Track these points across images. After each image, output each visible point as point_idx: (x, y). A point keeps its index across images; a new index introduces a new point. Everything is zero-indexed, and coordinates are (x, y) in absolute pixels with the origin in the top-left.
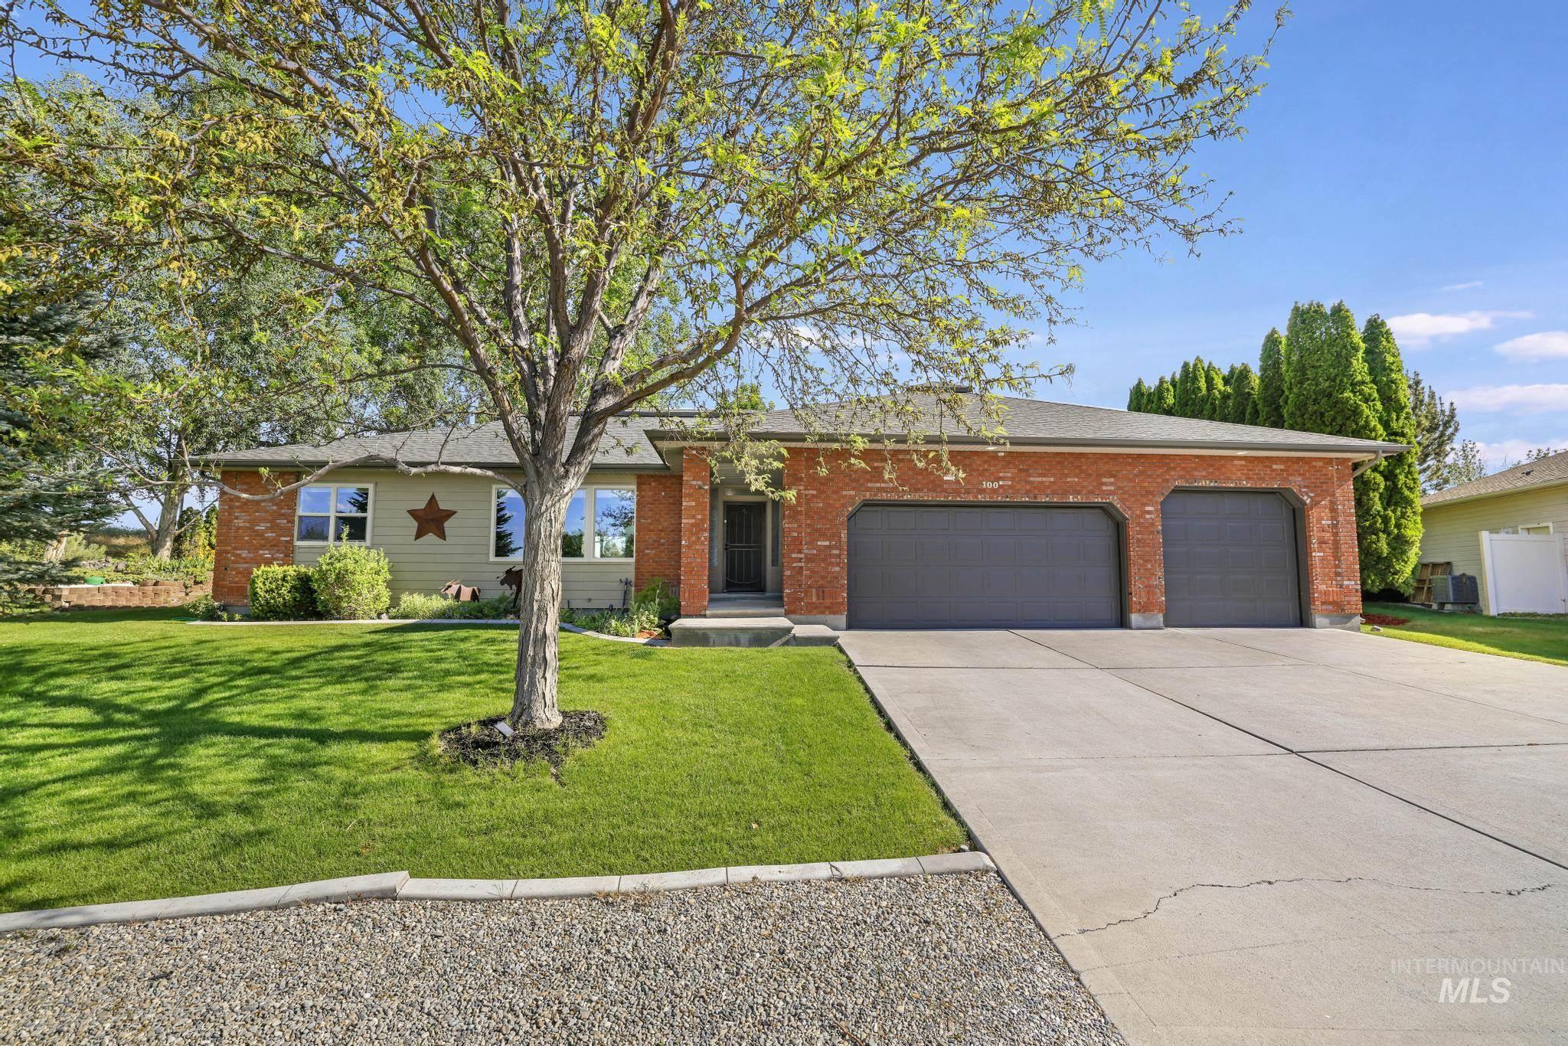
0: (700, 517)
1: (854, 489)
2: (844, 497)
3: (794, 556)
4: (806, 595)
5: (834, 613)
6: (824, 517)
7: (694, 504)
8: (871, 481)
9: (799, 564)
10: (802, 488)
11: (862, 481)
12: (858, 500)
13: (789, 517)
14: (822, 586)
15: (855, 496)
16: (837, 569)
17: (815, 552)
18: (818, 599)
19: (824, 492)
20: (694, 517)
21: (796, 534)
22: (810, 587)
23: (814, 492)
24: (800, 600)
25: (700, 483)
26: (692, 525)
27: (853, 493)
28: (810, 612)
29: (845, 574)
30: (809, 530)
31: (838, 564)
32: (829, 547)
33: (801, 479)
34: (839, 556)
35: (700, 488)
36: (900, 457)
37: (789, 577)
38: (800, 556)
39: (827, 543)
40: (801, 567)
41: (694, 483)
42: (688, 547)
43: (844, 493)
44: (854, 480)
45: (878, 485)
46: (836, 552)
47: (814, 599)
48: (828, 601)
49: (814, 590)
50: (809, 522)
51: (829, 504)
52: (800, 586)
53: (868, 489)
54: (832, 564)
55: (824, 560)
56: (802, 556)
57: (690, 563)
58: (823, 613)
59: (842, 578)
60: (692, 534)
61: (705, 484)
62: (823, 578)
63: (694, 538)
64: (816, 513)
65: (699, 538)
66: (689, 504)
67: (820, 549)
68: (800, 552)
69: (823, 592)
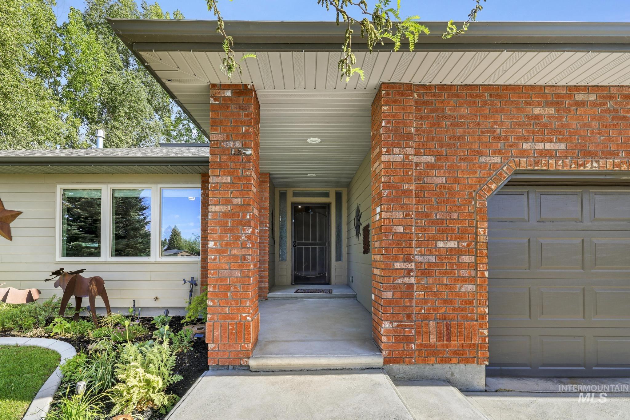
0: (238, 201)
1: (498, 152)
2: (482, 166)
3: (397, 265)
4: (419, 333)
5: (467, 361)
6: (448, 201)
7: (228, 180)
8: (528, 139)
9: (407, 280)
10: (411, 151)
11: (512, 139)
12: (507, 173)
13: (390, 200)
14: (445, 317)
15: (501, 165)
16: (471, 288)
17: (432, 259)
18: (440, 337)
19: (447, 158)
20: (228, 201)
21: (400, 230)
22: (425, 318)
23: (431, 159)
24: (409, 340)
25: (238, 144)
26: (226, 215)
27: (497, 159)
28: (424, 360)
29: (484, 299)
30: (422, 223)
31: (472, 280)
32: (458, 251)
33: (409, 137)
34: (474, 266)
35: (239, 153)
36: (579, 97)
37: (389, 302)
38: (408, 266)
39: (453, 244)
40: (410, 286)
41: (228, 144)
42: (221, 252)
43: (482, 159)
44: (498, 139)
45: (540, 146)
46: (470, 259)
47: (433, 339)
48: (455, 343)
49: (432, 324)
50: (422, 209)
51: (456, 180)
52: (409, 316)
53: (525, 153)
54: (461, 279)
55: (448, 273)
56: (412, 266)
57: (223, 279)
58: (447, 361)
59: (480, 304)
60: (226, 230)
61: (246, 146)
62: (446, 302)
63: (228, 237)
64: (433, 194)
65: (237, 238)
66: (221, 180)
67: (441, 254)
68: (408, 259)
69: (448, 327)
